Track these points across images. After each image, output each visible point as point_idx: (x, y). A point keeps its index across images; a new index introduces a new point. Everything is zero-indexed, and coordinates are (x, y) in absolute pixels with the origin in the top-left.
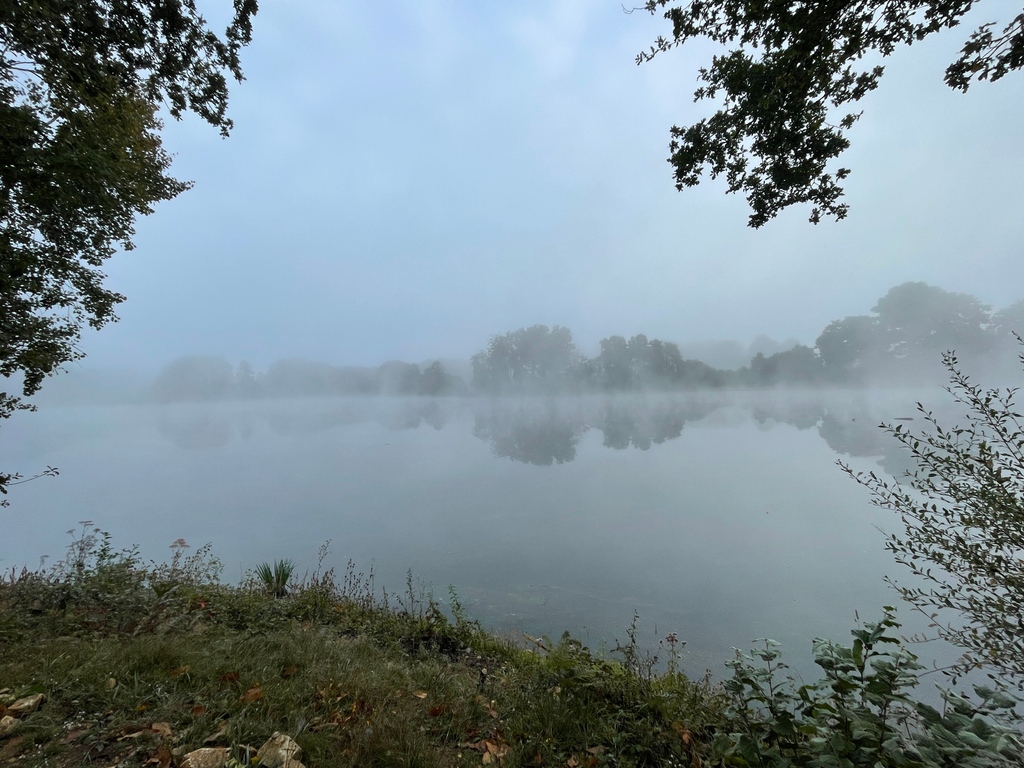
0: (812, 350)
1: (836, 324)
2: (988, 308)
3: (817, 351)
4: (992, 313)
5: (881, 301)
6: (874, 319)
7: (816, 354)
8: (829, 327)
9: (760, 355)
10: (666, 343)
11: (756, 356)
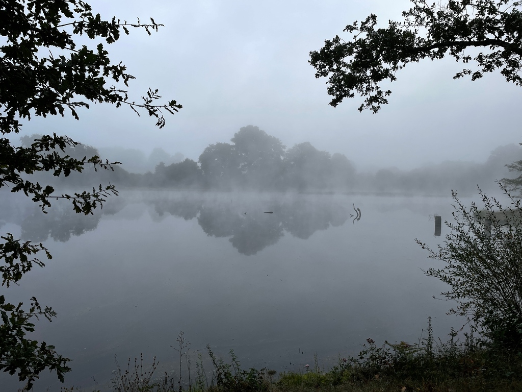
0: (196, 163)
1: (212, 146)
2: (284, 147)
3: (199, 164)
4: (285, 150)
5: (236, 135)
6: (232, 146)
7: (198, 167)
8: (208, 149)
9: (162, 164)
10: (88, 147)
11: (159, 164)
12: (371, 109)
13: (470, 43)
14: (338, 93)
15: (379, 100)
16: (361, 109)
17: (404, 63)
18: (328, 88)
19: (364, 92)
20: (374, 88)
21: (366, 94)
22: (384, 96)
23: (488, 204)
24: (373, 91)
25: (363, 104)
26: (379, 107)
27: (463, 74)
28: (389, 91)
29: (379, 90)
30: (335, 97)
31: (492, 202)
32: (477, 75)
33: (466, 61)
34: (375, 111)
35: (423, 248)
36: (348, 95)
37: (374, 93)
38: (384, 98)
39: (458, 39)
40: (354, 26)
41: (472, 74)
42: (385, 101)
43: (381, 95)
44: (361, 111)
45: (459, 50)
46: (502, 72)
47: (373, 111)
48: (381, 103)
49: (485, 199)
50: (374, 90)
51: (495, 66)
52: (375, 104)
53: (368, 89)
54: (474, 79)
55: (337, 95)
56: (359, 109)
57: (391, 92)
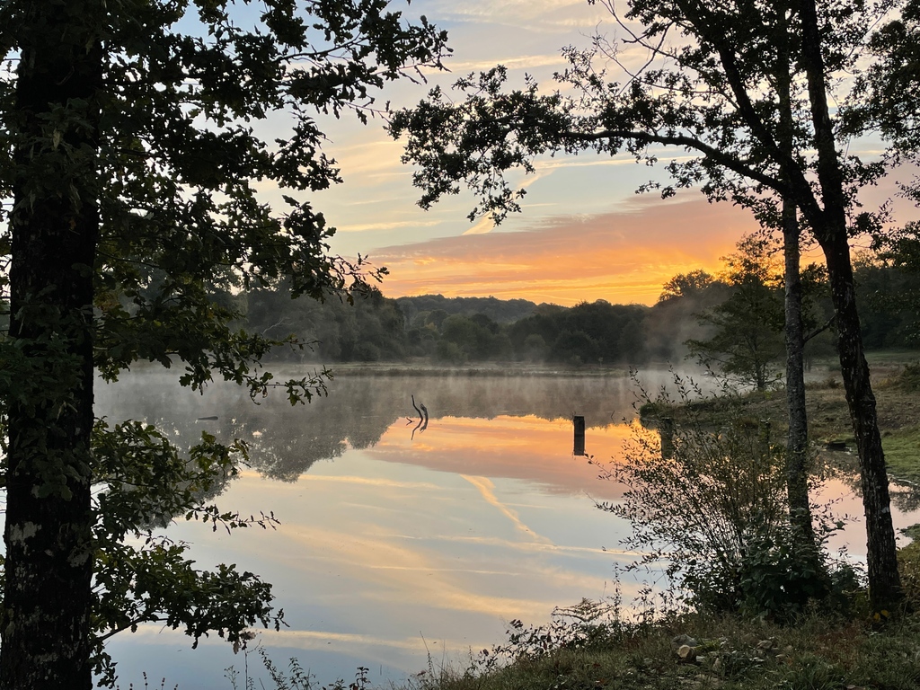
12: (490, 218)
13: (657, 139)
14: (432, 185)
15: (507, 205)
16: (472, 217)
17: (552, 151)
18: (415, 176)
19: (481, 188)
20: (497, 184)
21: (483, 192)
22: (514, 198)
23: (682, 388)
24: (495, 188)
25: (476, 209)
26: (503, 215)
27: (649, 187)
28: (523, 190)
29: (506, 187)
30: (426, 193)
31: (689, 387)
32: (668, 192)
33: (649, 163)
34: (498, 222)
35: (590, 463)
36: (450, 190)
37: (497, 193)
38: (515, 201)
39: (638, 128)
40: (468, 81)
41: (661, 189)
42: (517, 208)
43: (508, 197)
44: (472, 220)
45: (640, 145)
46: (703, 190)
47: (493, 221)
48: (511, 210)
49: (678, 381)
50: (498, 187)
51: (693, 180)
52: (498, 211)
53: (487, 184)
54: (664, 196)
55: (430, 189)
56: (469, 217)
57: (525, 193)
